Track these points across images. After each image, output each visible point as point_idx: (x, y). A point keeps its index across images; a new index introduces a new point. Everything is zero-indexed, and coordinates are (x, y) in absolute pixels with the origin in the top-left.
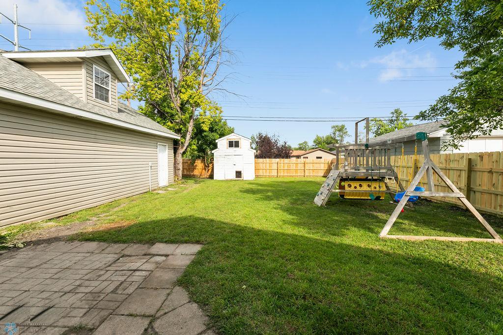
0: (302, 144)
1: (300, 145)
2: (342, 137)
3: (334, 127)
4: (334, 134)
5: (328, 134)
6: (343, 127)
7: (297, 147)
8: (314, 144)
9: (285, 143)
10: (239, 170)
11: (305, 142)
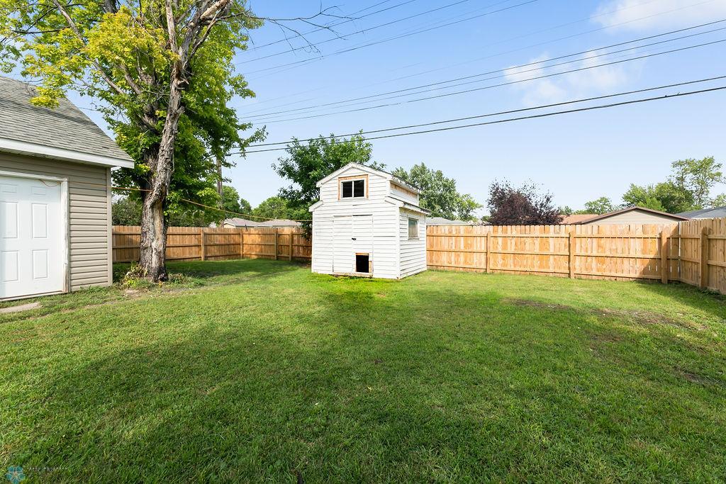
0: (595, 203)
1: (590, 204)
2: (703, 183)
3: (680, 164)
4: (682, 179)
5: (664, 180)
6: (708, 162)
7: (584, 209)
8: (625, 203)
9: (548, 199)
10: (363, 252)
11: (602, 199)
